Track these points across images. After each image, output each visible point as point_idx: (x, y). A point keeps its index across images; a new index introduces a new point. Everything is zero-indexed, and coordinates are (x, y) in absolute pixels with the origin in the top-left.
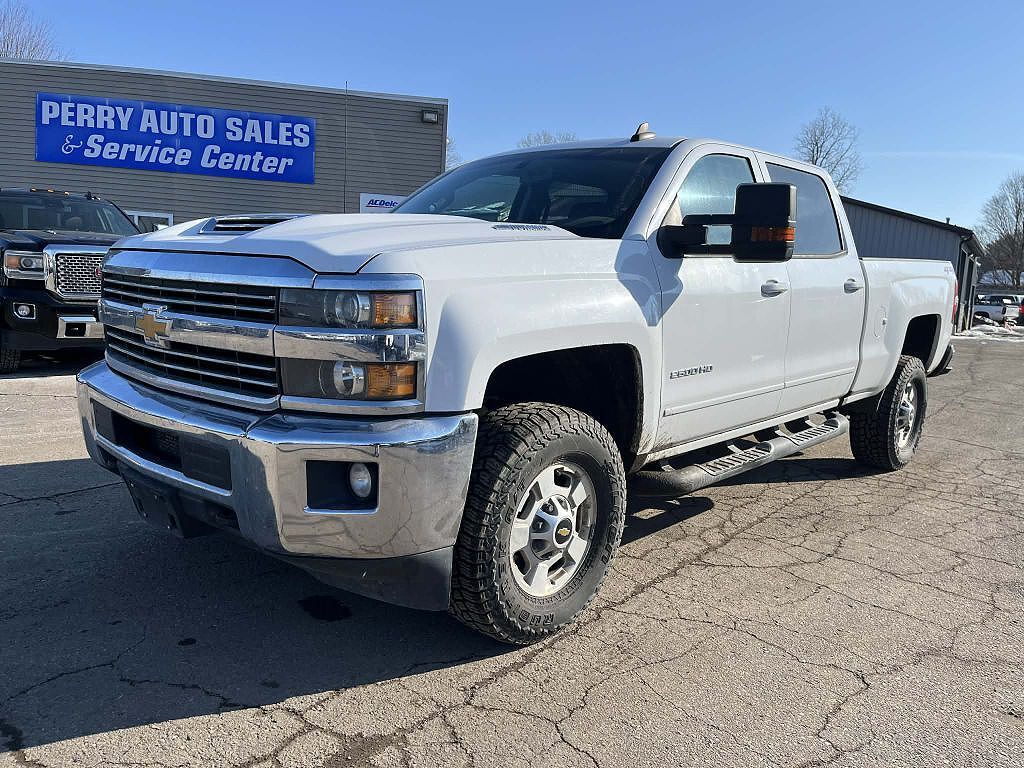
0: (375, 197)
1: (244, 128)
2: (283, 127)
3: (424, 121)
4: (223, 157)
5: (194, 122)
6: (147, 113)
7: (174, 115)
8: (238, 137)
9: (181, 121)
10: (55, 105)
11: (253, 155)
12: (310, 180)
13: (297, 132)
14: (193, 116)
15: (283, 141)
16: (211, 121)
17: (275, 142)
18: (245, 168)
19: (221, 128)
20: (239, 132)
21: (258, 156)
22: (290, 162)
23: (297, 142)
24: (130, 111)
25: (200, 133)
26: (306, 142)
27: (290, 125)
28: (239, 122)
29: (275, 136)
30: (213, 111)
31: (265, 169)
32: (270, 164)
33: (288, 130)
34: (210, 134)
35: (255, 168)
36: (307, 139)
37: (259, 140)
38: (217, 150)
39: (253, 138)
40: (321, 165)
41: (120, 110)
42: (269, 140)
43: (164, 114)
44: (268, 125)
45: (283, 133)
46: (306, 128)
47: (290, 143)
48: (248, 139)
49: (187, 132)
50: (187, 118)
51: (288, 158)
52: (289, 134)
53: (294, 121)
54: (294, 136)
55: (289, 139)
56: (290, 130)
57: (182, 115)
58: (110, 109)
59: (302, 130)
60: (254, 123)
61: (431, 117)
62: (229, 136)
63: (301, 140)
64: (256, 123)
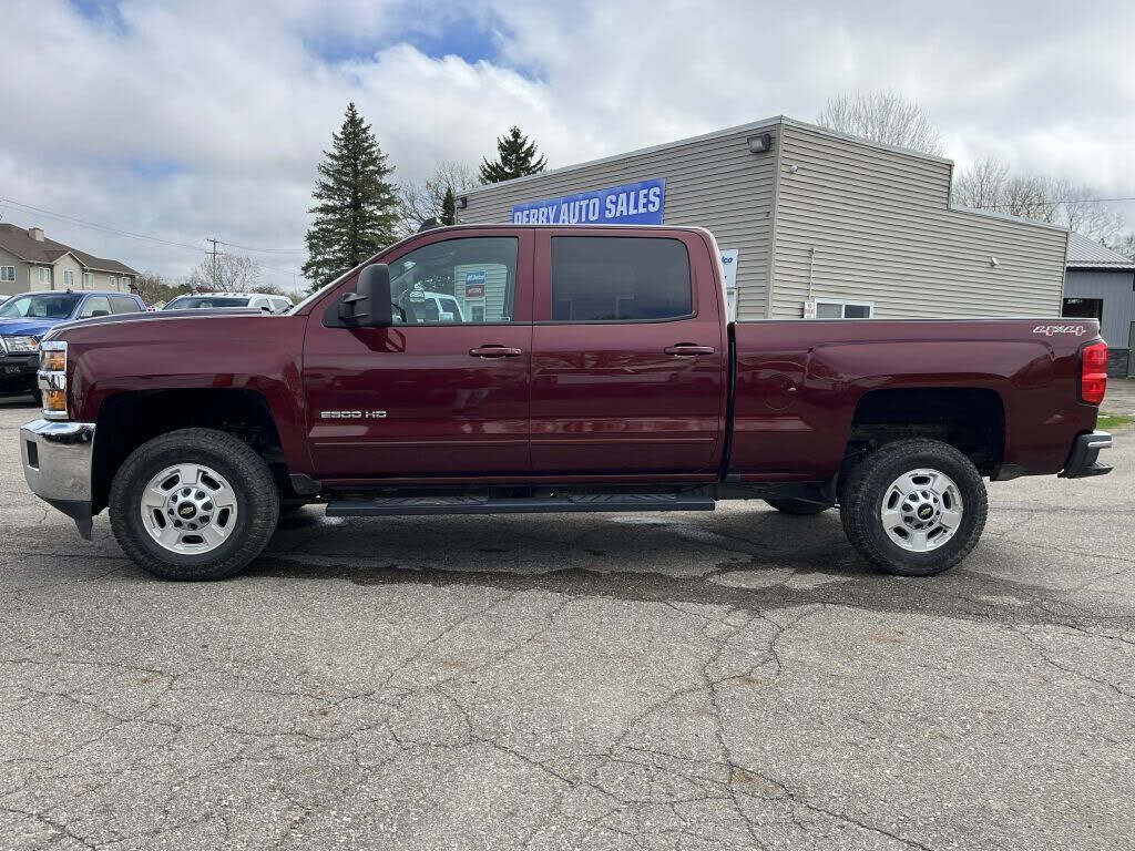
1: (616, 203)
2: (642, 194)
5: (588, 205)
6: (563, 206)
7: (578, 204)
8: (612, 214)
9: (581, 207)
13: (652, 198)
14: (587, 202)
15: (642, 210)
16: (597, 201)
17: (635, 212)
19: (603, 209)
20: (613, 208)
23: (651, 207)
24: (555, 208)
25: (591, 217)
26: (657, 206)
27: (646, 191)
28: (614, 198)
29: (636, 207)
30: (600, 193)
34: (596, 216)
36: (657, 201)
37: (625, 213)
39: (622, 211)
42: (632, 212)
43: (572, 204)
44: (633, 194)
45: (642, 201)
46: (657, 190)
47: (645, 210)
48: (618, 214)
49: (584, 218)
50: (584, 203)
52: (645, 200)
53: (648, 186)
54: (649, 202)
55: (645, 206)
56: (646, 196)
57: (582, 203)
58: (545, 210)
59: (655, 194)
60: (623, 197)
61: (758, 144)
62: (608, 214)
63: (653, 205)
64: (625, 195)
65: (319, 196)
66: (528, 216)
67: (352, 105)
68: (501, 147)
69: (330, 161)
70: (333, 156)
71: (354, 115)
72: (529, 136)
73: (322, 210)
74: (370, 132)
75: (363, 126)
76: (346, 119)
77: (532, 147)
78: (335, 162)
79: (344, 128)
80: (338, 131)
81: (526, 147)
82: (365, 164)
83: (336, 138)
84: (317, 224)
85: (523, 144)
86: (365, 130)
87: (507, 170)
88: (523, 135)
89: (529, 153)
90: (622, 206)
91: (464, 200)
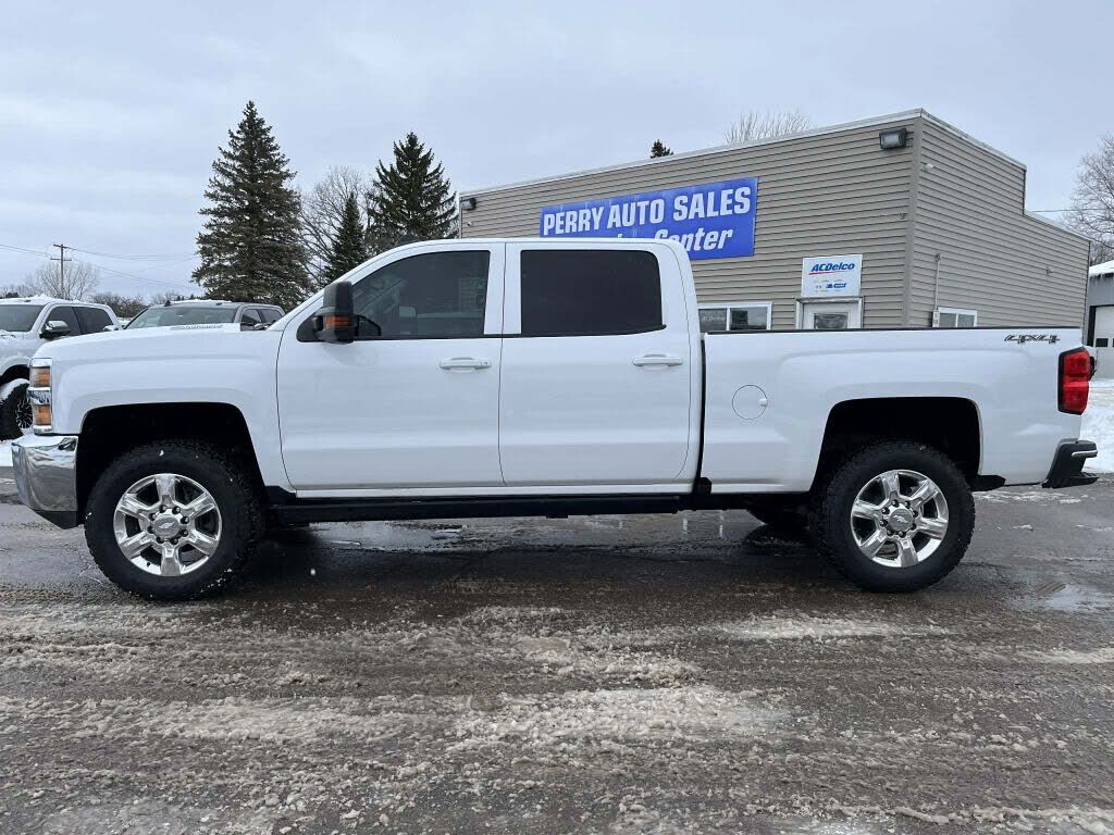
0: (820, 260)
1: (688, 205)
2: (724, 195)
3: (885, 149)
5: (648, 208)
6: (613, 209)
7: (633, 206)
8: (684, 217)
9: (638, 209)
10: (552, 216)
11: (695, 232)
12: (750, 252)
13: (738, 198)
14: (647, 203)
15: (724, 211)
16: (661, 202)
17: (716, 214)
19: (669, 210)
20: (684, 209)
21: (701, 233)
22: (730, 233)
23: (737, 209)
24: (601, 209)
25: (653, 220)
26: (747, 208)
27: (731, 191)
28: (685, 199)
29: (717, 207)
30: (664, 194)
31: (706, 247)
32: (712, 239)
33: (730, 197)
34: (660, 219)
35: (697, 247)
36: (747, 202)
37: (701, 215)
38: (665, 233)
39: (697, 214)
40: (764, 237)
41: (594, 210)
42: (711, 213)
43: (626, 206)
44: (711, 196)
45: (725, 201)
46: (747, 191)
47: (730, 212)
48: (691, 216)
49: (642, 221)
50: (643, 205)
51: (727, 230)
52: (730, 202)
53: (734, 185)
54: (735, 203)
55: (729, 207)
56: (731, 197)
57: (639, 204)
58: (587, 212)
59: (743, 194)
60: (698, 197)
61: (893, 139)
62: (676, 217)
63: (742, 206)
64: (700, 196)
65: (213, 196)
66: (563, 219)
67: (252, 105)
68: (397, 152)
69: (225, 160)
70: (228, 155)
71: (253, 114)
72: (426, 144)
73: (215, 212)
74: (270, 135)
75: (264, 127)
76: (245, 118)
77: (429, 154)
79: (241, 126)
80: (235, 130)
81: (422, 155)
82: (265, 167)
83: (232, 135)
84: (210, 226)
85: (419, 151)
86: (264, 132)
87: (403, 176)
88: (420, 142)
89: (427, 161)
90: (698, 209)
91: (473, 201)
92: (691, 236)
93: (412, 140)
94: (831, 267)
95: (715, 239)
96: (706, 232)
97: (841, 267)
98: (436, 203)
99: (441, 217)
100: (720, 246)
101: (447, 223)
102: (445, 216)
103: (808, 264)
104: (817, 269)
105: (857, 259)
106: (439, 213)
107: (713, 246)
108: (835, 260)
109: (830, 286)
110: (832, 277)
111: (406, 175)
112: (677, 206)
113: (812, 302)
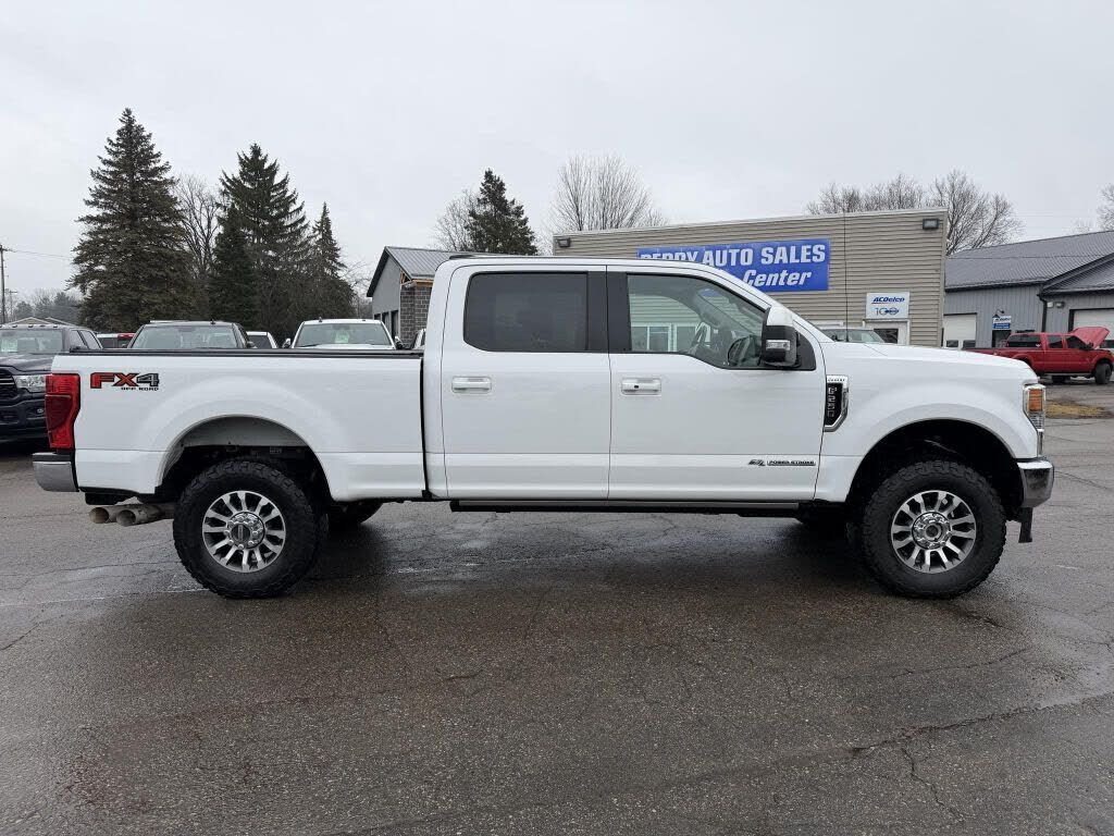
0: (879, 295)
1: (774, 254)
2: (804, 248)
3: (925, 229)
4: (758, 279)
5: (738, 255)
6: (707, 253)
7: (725, 252)
8: (770, 261)
9: (729, 255)
10: (648, 256)
11: (780, 272)
12: (825, 287)
13: (815, 251)
14: (738, 251)
15: (804, 259)
16: (750, 252)
18: (774, 284)
19: (757, 256)
20: (771, 257)
21: (784, 273)
22: (809, 275)
23: (815, 259)
24: (696, 253)
25: (743, 262)
26: (822, 259)
28: (771, 250)
29: (798, 256)
30: (752, 245)
31: (789, 283)
32: (794, 278)
33: (808, 250)
34: (749, 262)
35: (781, 283)
36: (823, 256)
37: (785, 261)
38: (754, 272)
39: (781, 261)
40: (835, 276)
41: (689, 254)
42: (793, 260)
43: (718, 253)
44: (793, 249)
45: (804, 253)
46: (823, 247)
47: (809, 261)
48: (777, 262)
49: (733, 263)
50: (734, 252)
51: (807, 271)
52: (809, 254)
53: (813, 243)
54: (813, 255)
55: (808, 257)
57: (731, 251)
58: (683, 254)
59: (819, 249)
60: (782, 249)
61: (931, 223)
62: (763, 261)
63: (819, 256)
64: (784, 249)
65: (95, 203)
67: (128, 111)
68: (242, 162)
69: (105, 168)
70: (105, 162)
71: (131, 121)
74: (151, 142)
75: (143, 134)
76: (123, 125)
77: (274, 165)
78: (112, 169)
79: (120, 133)
80: (114, 137)
81: (266, 166)
83: (111, 142)
84: (90, 234)
86: (144, 139)
87: (247, 185)
88: (264, 153)
89: (273, 170)
90: (782, 255)
91: (569, 241)
92: (776, 276)
93: (256, 151)
94: (887, 299)
95: (797, 278)
96: (789, 272)
97: (895, 300)
98: (286, 214)
99: (291, 226)
100: (801, 282)
101: (298, 232)
102: (295, 224)
103: (871, 297)
104: (877, 300)
105: (906, 295)
106: (288, 222)
107: (795, 282)
108: (891, 296)
109: (887, 311)
110: (888, 306)
111: (252, 185)
112: (764, 253)
113: (873, 321)
